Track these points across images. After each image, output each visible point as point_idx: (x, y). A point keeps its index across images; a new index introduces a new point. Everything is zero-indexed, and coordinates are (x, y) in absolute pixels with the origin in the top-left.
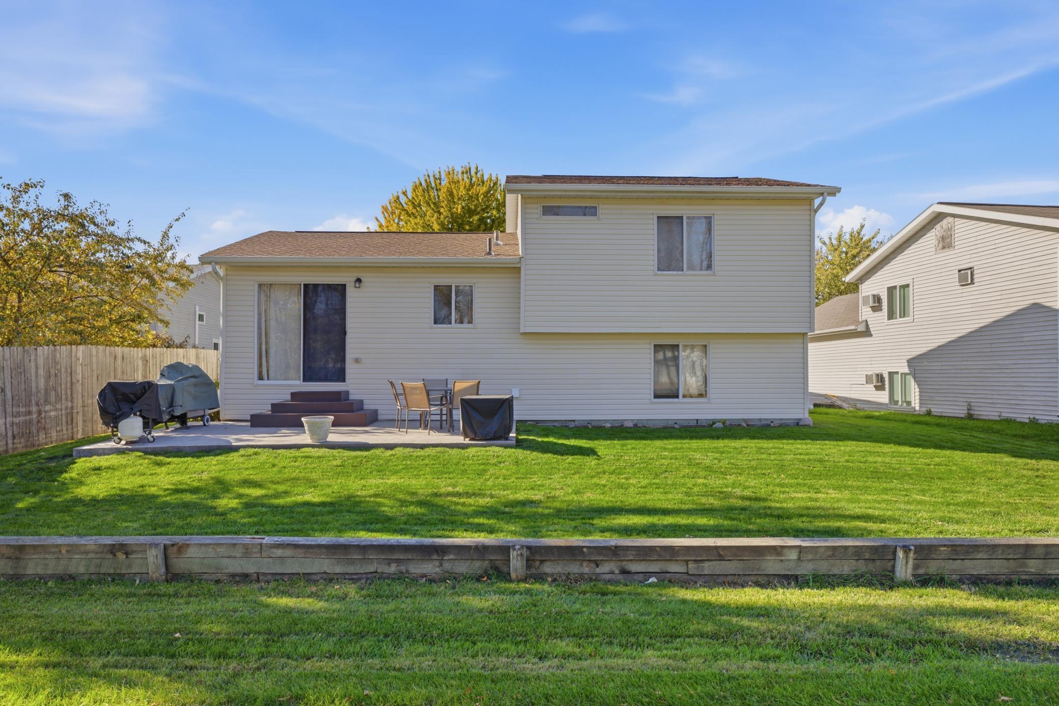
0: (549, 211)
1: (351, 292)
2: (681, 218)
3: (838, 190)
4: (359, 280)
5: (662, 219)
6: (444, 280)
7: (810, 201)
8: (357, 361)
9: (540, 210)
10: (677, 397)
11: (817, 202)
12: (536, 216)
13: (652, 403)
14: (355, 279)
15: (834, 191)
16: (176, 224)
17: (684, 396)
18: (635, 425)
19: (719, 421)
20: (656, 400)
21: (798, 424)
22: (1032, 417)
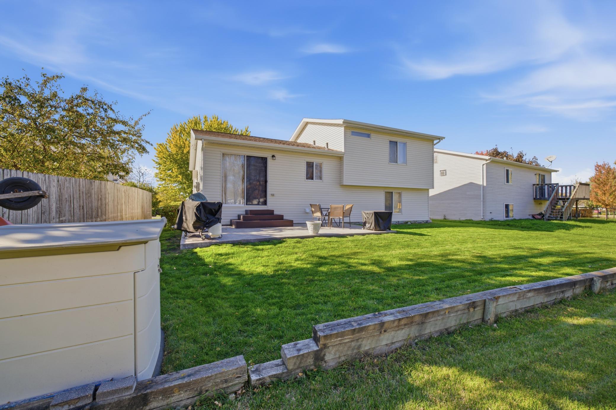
0: (354, 133)
1: (270, 162)
2: (397, 142)
3: (444, 138)
4: (273, 156)
5: (390, 142)
6: (310, 160)
7: (433, 141)
8: (273, 195)
9: (350, 133)
11: (435, 142)
12: (349, 135)
14: (271, 155)
15: (440, 139)
17: (394, 212)
19: (409, 221)
21: (427, 222)
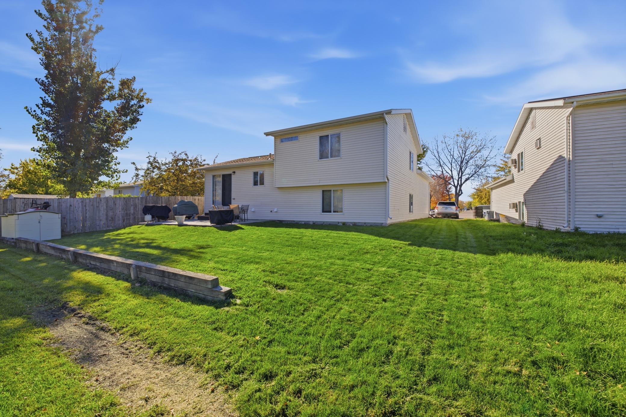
0: (283, 140)
1: (232, 176)
2: (328, 135)
4: (234, 172)
5: (321, 138)
6: (256, 170)
8: (234, 199)
9: (280, 141)
10: (330, 212)
12: (279, 143)
13: (321, 215)
16: (216, 159)
17: (334, 212)
18: (305, 223)
20: (323, 213)
22: (558, 227)
